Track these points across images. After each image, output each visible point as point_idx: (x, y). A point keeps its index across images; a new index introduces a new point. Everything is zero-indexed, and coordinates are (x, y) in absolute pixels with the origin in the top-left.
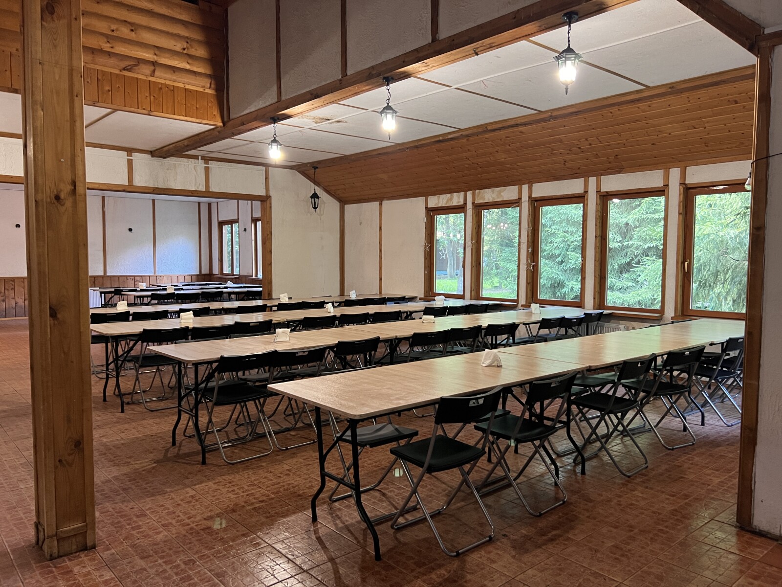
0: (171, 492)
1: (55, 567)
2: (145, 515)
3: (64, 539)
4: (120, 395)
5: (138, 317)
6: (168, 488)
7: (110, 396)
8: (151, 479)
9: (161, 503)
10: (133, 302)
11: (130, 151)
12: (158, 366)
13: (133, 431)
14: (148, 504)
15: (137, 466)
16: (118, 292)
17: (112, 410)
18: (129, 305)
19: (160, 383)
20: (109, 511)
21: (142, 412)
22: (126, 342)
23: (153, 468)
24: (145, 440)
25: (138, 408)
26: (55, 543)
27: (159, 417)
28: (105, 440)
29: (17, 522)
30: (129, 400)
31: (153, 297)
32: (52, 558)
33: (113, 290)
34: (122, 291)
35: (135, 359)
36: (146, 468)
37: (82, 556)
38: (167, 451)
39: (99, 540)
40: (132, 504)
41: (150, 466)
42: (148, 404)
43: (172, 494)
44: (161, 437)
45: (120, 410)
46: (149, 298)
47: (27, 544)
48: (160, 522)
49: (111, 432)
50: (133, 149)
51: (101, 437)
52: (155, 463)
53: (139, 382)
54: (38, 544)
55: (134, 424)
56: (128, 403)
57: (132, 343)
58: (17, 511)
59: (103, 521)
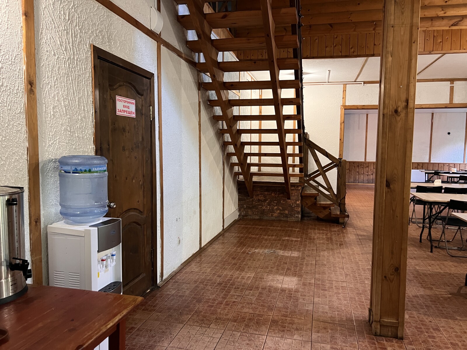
0: (460, 320)
1: (377, 342)
2: (439, 331)
3: (384, 326)
4: (431, 240)
5: (449, 191)
6: (458, 316)
7: (424, 239)
8: (446, 306)
9: (452, 326)
10: (446, 180)
11: (452, 81)
12: (460, 226)
13: (437, 267)
14: (442, 323)
15: (437, 293)
16: (437, 173)
17: (424, 249)
18: (443, 182)
19: (460, 237)
20: (415, 318)
21: (445, 256)
22: (439, 206)
23: (449, 298)
24: (444, 275)
25: (442, 252)
26: (379, 327)
27: (457, 262)
28: (418, 268)
29: (361, 303)
30: (437, 245)
31: (461, 178)
32: (376, 335)
33: (434, 172)
34: (440, 173)
35: (443, 219)
36: (443, 296)
37: (394, 341)
38: (461, 288)
39: (406, 335)
40: (430, 319)
41: (446, 296)
42: (450, 251)
43: (460, 322)
44: (457, 277)
45: (430, 251)
46: (458, 179)
47: (364, 319)
48: (450, 340)
49: (422, 264)
50: (455, 79)
51: (415, 265)
52: (450, 294)
53: (444, 235)
54: (370, 322)
55: (438, 262)
56: (436, 247)
57: (443, 207)
58: (361, 296)
59: (410, 323)
